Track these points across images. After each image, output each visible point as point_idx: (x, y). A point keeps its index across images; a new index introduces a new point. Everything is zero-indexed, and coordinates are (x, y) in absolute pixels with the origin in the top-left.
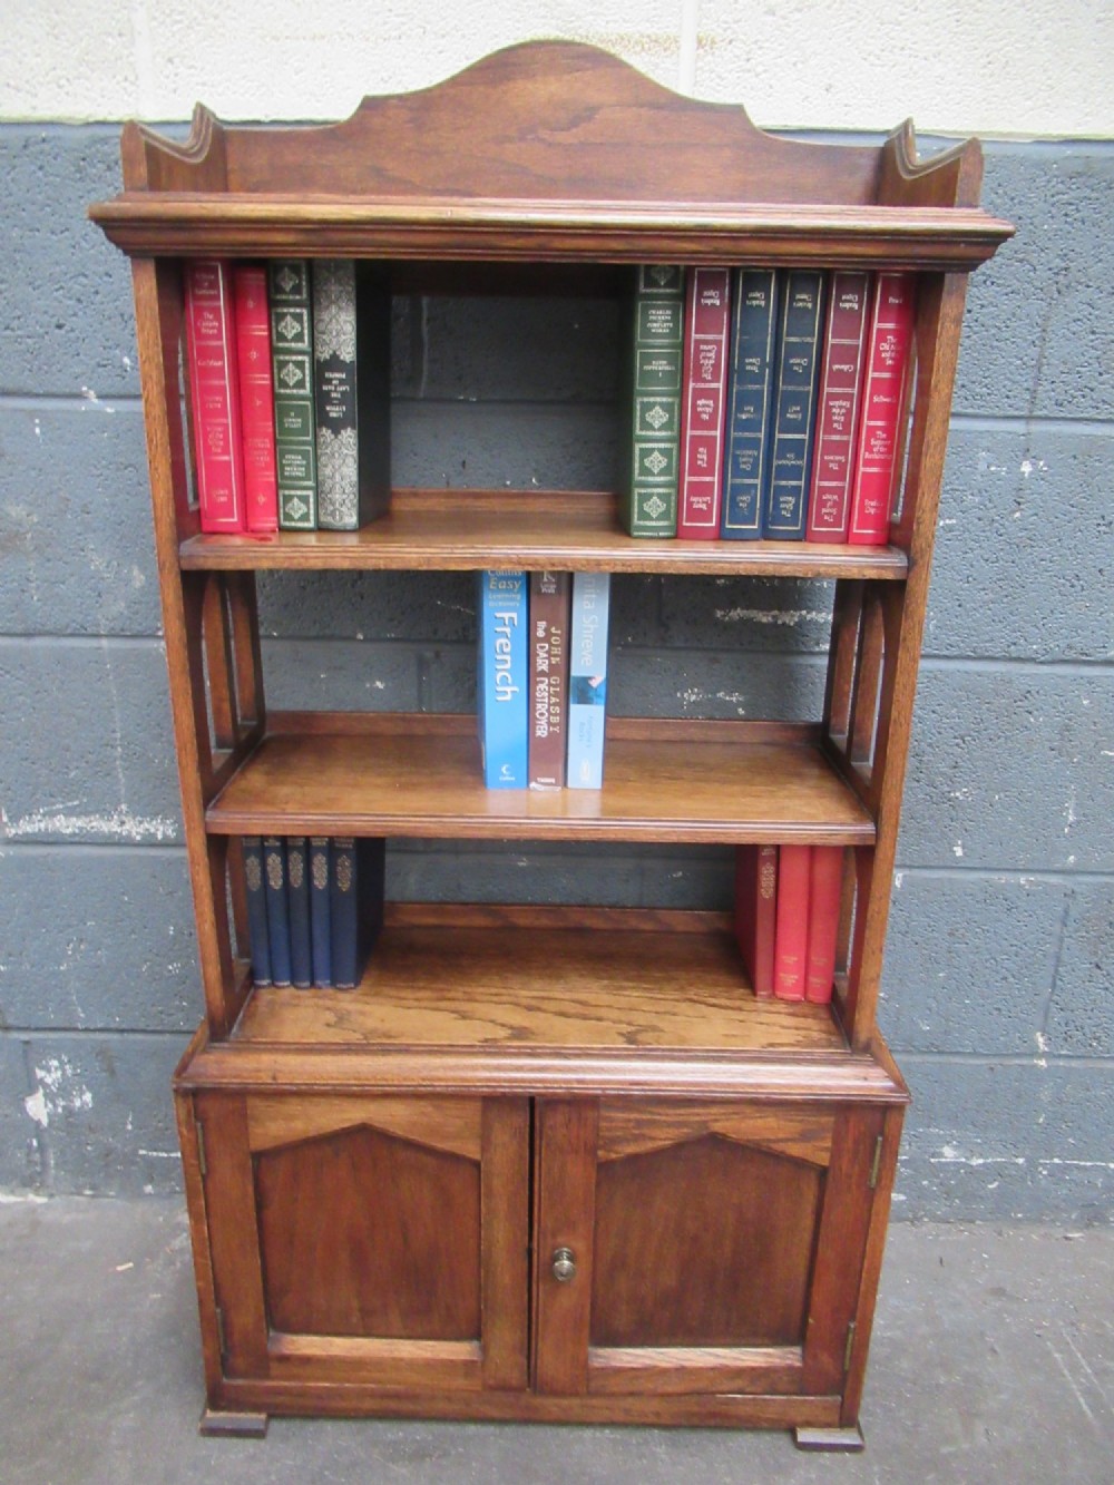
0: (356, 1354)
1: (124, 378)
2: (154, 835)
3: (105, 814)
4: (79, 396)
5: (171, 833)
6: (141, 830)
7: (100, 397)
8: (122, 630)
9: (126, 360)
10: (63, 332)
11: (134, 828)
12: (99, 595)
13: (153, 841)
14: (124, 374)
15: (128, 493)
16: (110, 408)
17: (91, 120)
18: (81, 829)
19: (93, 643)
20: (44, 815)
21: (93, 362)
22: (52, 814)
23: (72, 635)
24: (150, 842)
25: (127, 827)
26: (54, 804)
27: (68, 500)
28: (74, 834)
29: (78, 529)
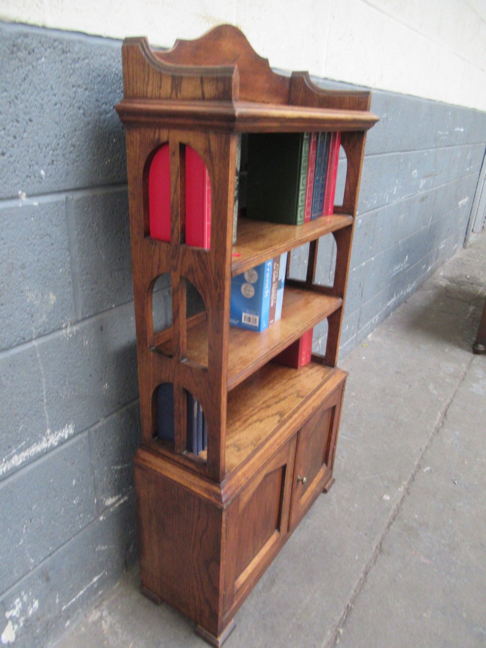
0: (254, 566)
1: (41, 183)
2: (64, 437)
3: (38, 441)
4: (17, 197)
5: (72, 431)
6: (57, 438)
7: (29, 196)
8: (45, 331)
9: (43, 173)
10: (5, 157)
11: (54, 440)
12: (32, 316)
13: (63, 441)
14: (41, 180)
15: (46, 251)
16: (35, 202)
17: (17, 21)
18: (26, 457)
19: (28, 346)
20: (5, 462)
21: (24, 175)
22: (10, 458)
23: (18, 345)
24: (62, 442)
25: (50, 441)
26: (11, 451)
27: (13, 263)
28: (23, 463)
29: (20, 279)
